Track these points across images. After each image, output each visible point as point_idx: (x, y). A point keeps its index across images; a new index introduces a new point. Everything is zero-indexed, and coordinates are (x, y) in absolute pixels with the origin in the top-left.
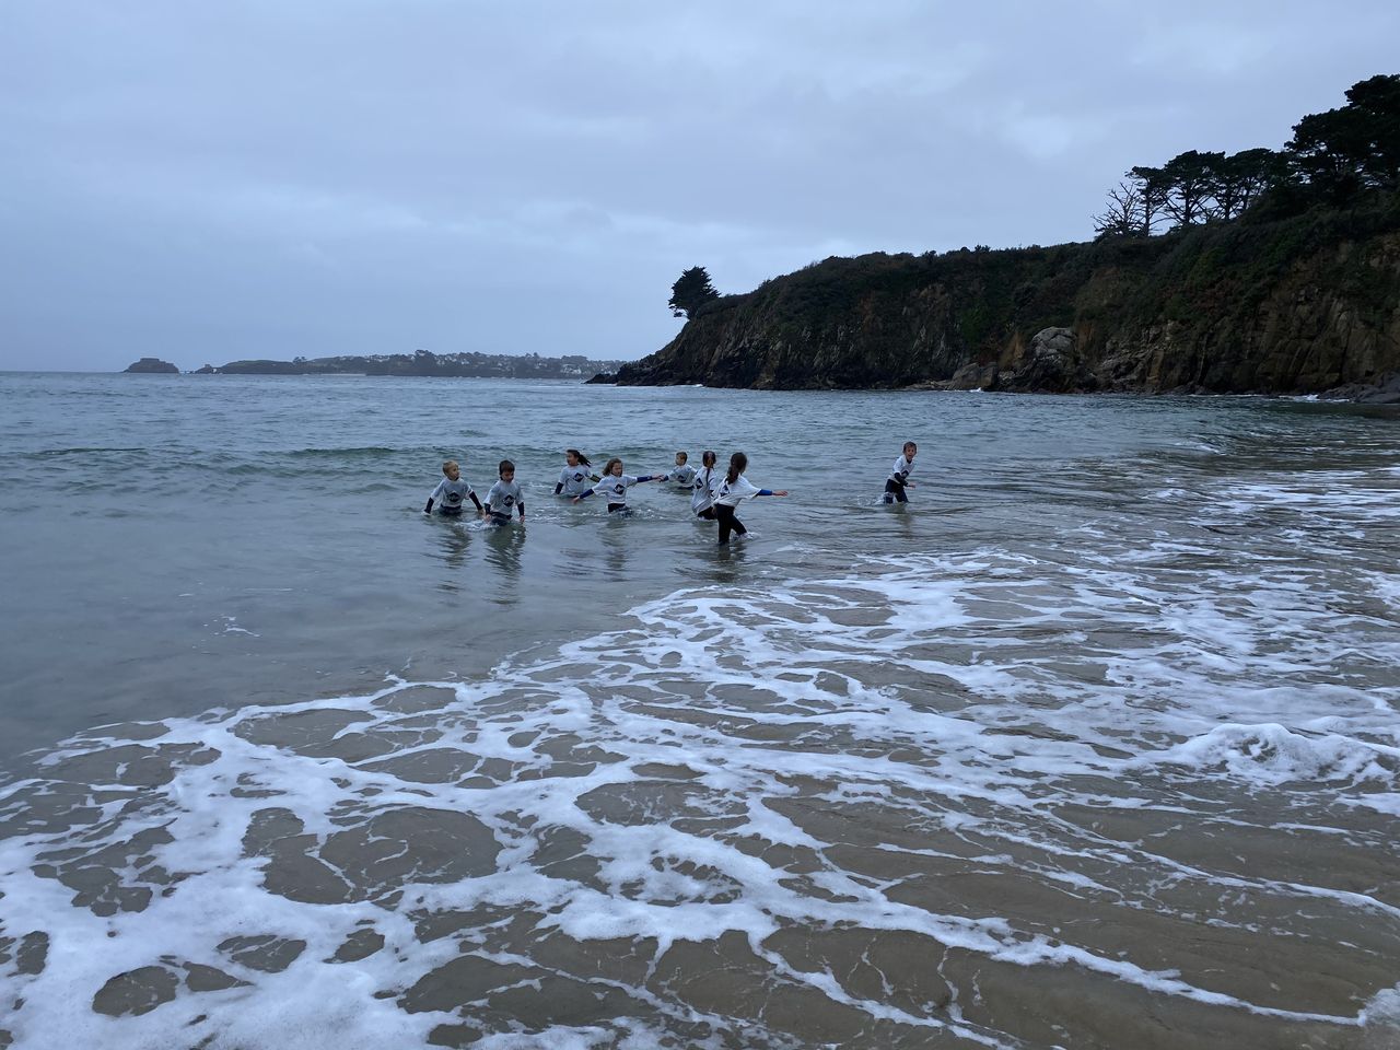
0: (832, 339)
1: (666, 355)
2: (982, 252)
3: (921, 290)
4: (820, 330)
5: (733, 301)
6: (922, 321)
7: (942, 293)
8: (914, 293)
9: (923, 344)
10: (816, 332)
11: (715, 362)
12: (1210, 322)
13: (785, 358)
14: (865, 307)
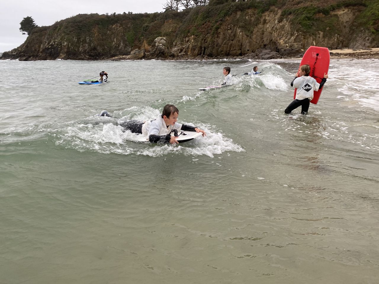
0: (85, 41)
1: (21, 48)
2: (130, 14)
3: (113, 25)
4: (80, 38)
5: (45, 29)
6: (114, 36)
7: (120, 27)
8: (110, 26)
9: (116, 44)
10: (79, 39)
11: (41, 50)
12: (204, 36)
13: (68, 48)
14: (95, 31)
